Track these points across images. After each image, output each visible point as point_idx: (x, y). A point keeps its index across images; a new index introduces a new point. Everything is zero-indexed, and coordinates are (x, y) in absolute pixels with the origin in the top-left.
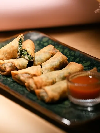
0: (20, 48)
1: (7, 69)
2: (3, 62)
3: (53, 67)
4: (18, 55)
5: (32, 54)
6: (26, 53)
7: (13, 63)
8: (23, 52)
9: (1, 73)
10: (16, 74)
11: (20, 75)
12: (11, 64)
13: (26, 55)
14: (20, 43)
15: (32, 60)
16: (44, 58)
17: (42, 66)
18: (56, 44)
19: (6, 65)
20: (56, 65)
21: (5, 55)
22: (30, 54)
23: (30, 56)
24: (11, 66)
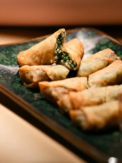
0: (58, 50)
1: (33, 78)
2: (30, 68)
3: (105, 81)
4: (55, 60)
5: (75, 60)
6: (67, 58)
7: (44, 71)
8: (63, 56)
9: (26, 86)
10: (46, 88)
11: (51, 89)
12: (42, 72)
13: (66, 60)
14: (58, 41)
15: (75, 69)
16: (95, 67)
17: (89, 79)
18: (118, 48)
19: (34, 72)
20: (111, 79)
21: (35, 58)
22: (73, 59)
23: (73, 62)
24: (40, 75)
